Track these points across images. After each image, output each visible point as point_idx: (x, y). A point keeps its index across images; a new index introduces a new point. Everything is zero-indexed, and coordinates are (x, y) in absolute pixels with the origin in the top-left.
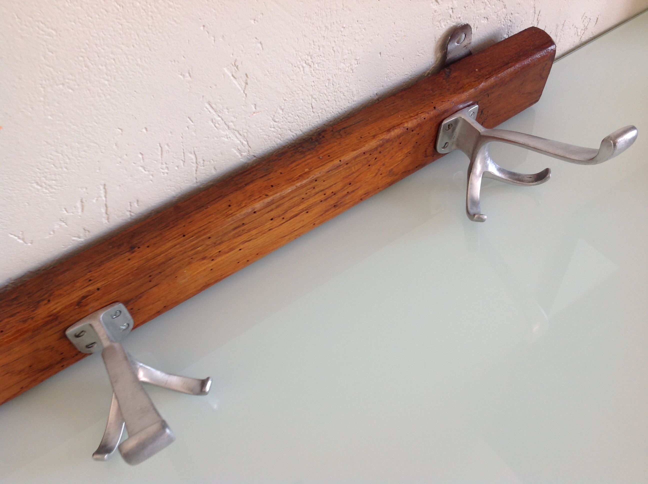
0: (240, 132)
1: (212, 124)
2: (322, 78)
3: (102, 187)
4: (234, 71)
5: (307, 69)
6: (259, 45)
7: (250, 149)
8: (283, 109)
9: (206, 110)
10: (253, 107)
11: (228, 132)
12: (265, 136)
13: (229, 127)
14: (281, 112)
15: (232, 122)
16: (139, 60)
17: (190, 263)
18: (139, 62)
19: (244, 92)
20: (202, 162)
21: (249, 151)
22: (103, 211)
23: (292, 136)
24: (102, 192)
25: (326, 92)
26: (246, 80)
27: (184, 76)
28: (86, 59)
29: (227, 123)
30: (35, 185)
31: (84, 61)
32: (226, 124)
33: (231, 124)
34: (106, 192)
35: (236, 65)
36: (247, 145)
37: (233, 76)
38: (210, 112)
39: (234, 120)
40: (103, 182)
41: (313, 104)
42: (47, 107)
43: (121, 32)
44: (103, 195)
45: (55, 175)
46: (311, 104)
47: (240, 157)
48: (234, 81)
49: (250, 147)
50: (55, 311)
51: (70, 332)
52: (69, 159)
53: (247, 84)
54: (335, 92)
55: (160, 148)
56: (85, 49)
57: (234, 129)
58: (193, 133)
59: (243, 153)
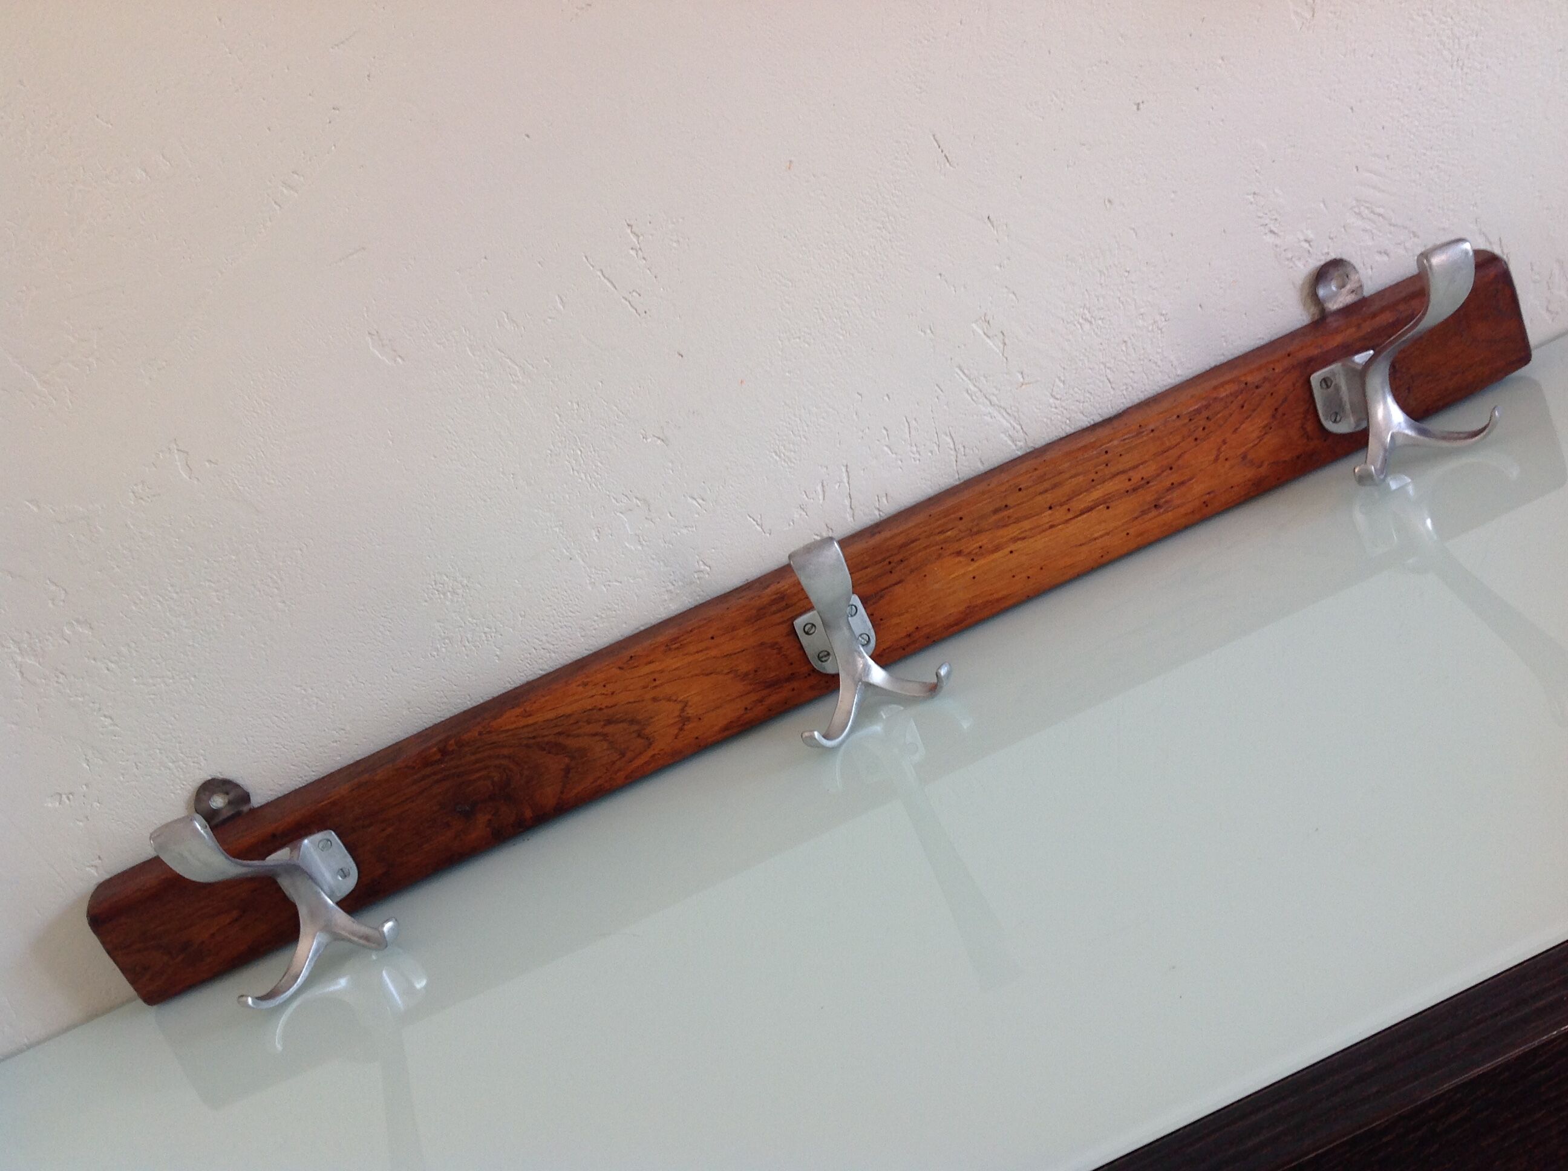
0: (1007, 410)
1: (967, 395)
2: (1113, 339)
3: (844, 469)
4: (985, 327)
5: (1087, 326)
6: (1011, 296)
7: (1026, 437)
8: (1064, 382)
9: (958, 377)
10: (1020, 376)
11: (990, 409)
12: (1045, 420)
13: (991, 403)
14: (1061, 385)
15: (993, 394)
16: (873, 313)
17: (940, 556)
18: (874, 315)
19: (1003, 355)
20: (962, 449)
21: (1025, 439)
22: (847, 502)
23: (1087, 423)
24: (845, 475)
25: (1124, 359)
26: (1003, 340)
27: (925, 333)
28: (821, 311)
29: (987, 396)
30: (774, 454)
31: (819, 312)
32: (986, 398)
33: (994, 399)
34: (848, 477)
35: (987, 320)
36: (1021, 431)
37: (985, 334)
38: (963, 379)
39: (996, 392)
40: (845, 462)
41: (1109, 377)
42: (785, 362)
43: (853, 283)
44: (845, 480)
45: (793, 444)
46: (1106, 376)
47: (1014, 447)
48: (988, 341)
49: (1026, 434)
50: (782, 589)
51: (799, 623)
52: (808, 426)
53: (1005, 344)
54: (1140, 359)
55: (906, 424)
56: (819, 300)
57: (998, 406)
58: (945, 407)
59: (1018, 443)
